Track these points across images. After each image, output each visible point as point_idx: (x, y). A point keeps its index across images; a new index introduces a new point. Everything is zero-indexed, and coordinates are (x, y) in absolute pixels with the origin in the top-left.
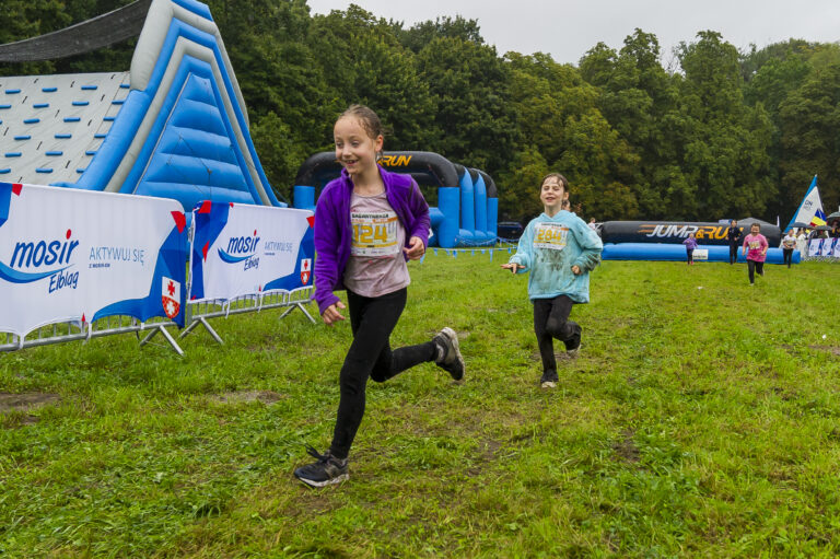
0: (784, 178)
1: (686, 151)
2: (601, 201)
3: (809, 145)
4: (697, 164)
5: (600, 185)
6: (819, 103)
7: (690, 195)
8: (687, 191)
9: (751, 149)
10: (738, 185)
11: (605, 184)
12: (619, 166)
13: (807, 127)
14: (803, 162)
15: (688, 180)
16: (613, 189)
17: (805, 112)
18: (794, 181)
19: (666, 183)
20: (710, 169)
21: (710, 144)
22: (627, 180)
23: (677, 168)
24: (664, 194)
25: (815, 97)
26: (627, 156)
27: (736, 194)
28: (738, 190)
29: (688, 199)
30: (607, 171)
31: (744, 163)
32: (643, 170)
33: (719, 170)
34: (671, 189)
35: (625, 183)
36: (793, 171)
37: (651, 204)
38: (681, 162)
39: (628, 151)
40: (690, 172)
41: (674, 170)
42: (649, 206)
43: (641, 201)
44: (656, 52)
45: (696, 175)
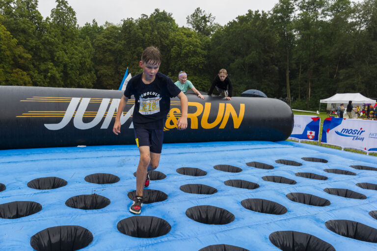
0: (98, 73)
1: (56, 56)
2: (9, 79)
3: (107, 59)
4: (61, 62)
5: (8, 70)
6: (110, 41)
7: (59, 78)
8: (58, 76)
9: (85, 58)
10: (80, 74)
11: (12, 70)
12: (19, 60)
13: (106, 52)
14: (105, 66)
15: (57, 70)
16: (17, 73)
17: (105, 44)
18: (102, 74)
19: (46, 71)
20: (68, 65)
21: (67, 53)
22: (25, 68)
23: (51, 63)
24: (45, 77)
25: (108, 38)
26: (23, 54)
27: (80, 79)
28: (81, 77)
29: (58, 80)
30: (12, 62)
31: (83, 64)
32: (33, 64)
33: (72, 66)
34: (49, 74)
35: (24, 70)
36: (101, 70)
37: (39, 82)
38: (53, 61)
39: (24, 52)
40: (58, 66)
41: (50, 65)
42: (38, 83)
43: (33, 80)
44: (37, 4)
45: (61, 68)
